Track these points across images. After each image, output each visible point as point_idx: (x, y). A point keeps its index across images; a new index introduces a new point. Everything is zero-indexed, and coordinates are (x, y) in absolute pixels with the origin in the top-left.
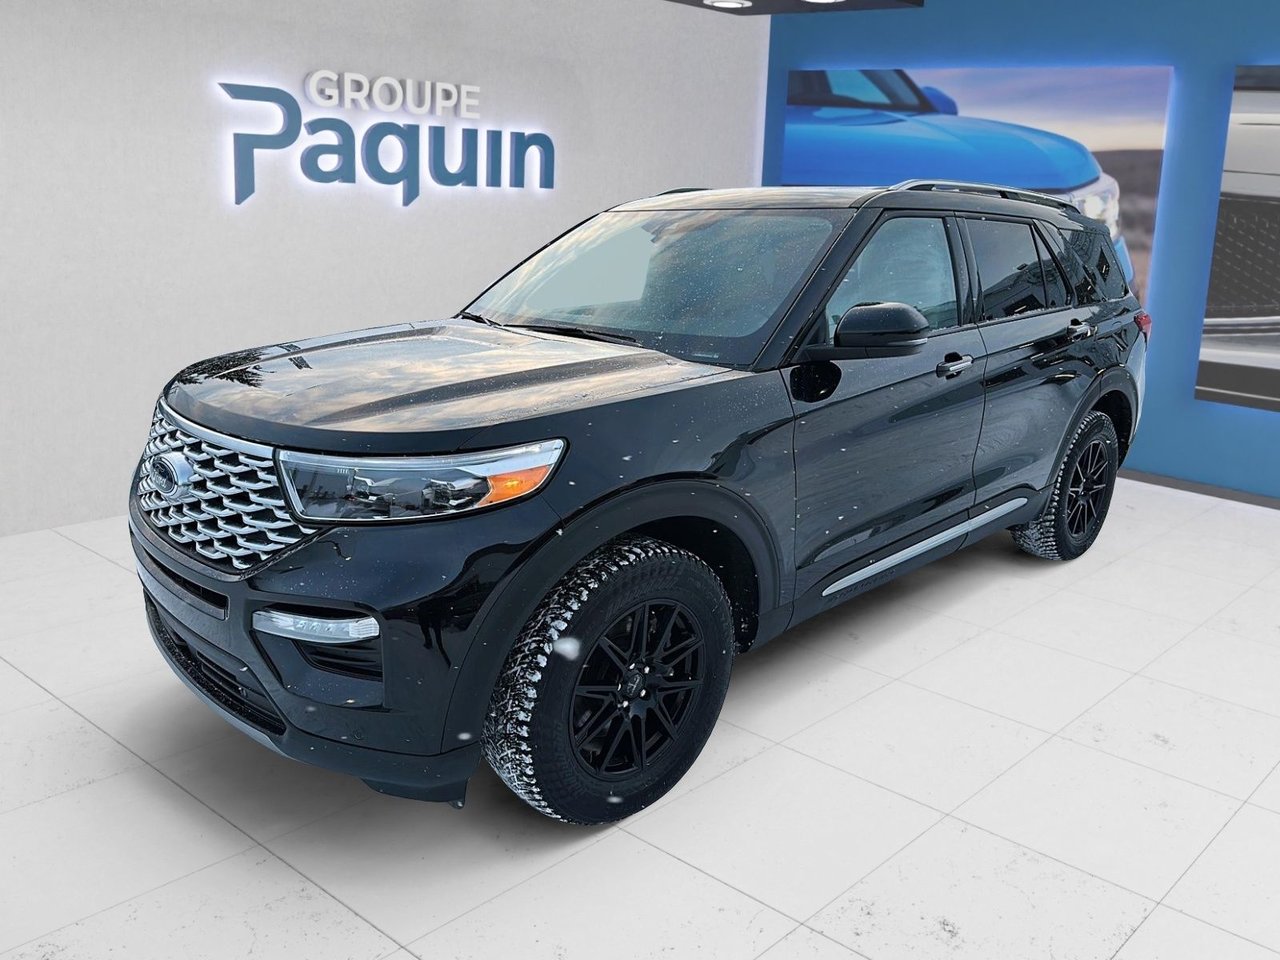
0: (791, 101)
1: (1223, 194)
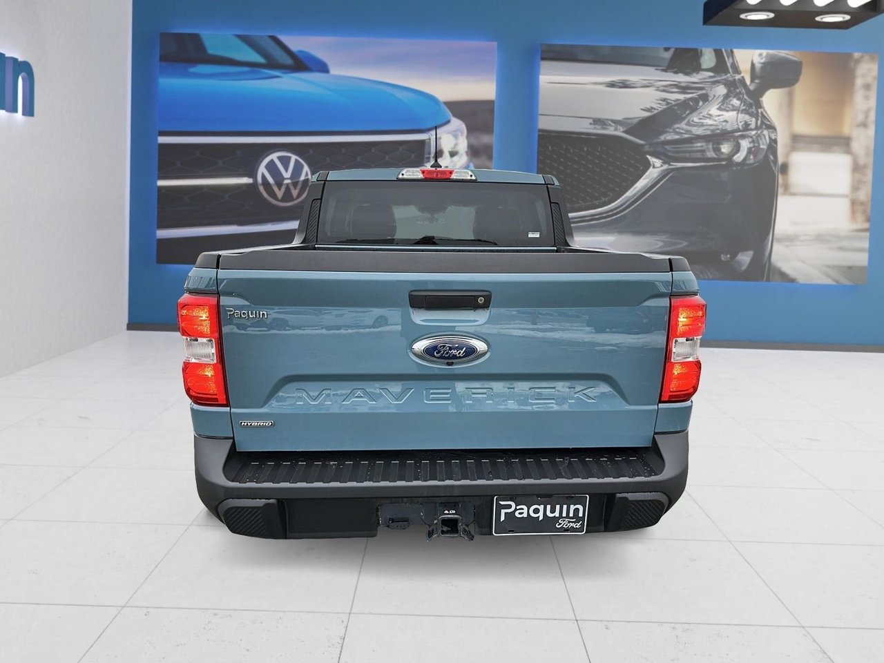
0: (164, 58)
1: (540, 131)
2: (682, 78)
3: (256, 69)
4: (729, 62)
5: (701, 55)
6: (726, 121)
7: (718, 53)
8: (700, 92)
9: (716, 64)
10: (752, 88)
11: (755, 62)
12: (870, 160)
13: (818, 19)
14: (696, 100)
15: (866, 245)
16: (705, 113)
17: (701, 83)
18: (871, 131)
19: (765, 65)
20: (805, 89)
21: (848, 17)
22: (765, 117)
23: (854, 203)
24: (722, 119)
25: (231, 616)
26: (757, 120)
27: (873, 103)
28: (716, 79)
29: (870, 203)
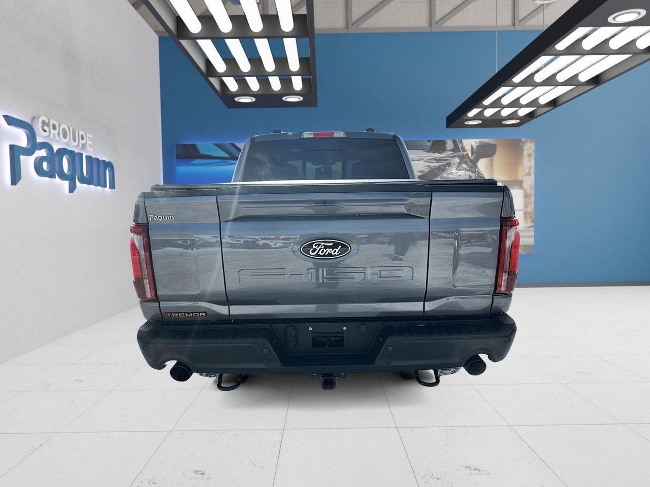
0: (179, 157)
2: (437, 155)
3: (225, 160)
4: (460, 146)
5: (446, 143)
6: (460, 176)
7: (455, 142)
8: (446, 162)
9: (454, 148)
10: (472, 158)
11: (473, 145)
12: (533, 192)
13: (504, 122)
14: (444, 166)
15: (532, 234)
16: (449, 172)
17: (447, 157)
18: (533, 177)
19: (478, 147)
20: (498, 158)
21: (518, 121)
22: (480, 173)
23: (525, 213)
24: (458, 175)
25: (224, 433)
26: (475, 174)
27: (533, 163)
28: (454, 155)
29: (533, 213)
